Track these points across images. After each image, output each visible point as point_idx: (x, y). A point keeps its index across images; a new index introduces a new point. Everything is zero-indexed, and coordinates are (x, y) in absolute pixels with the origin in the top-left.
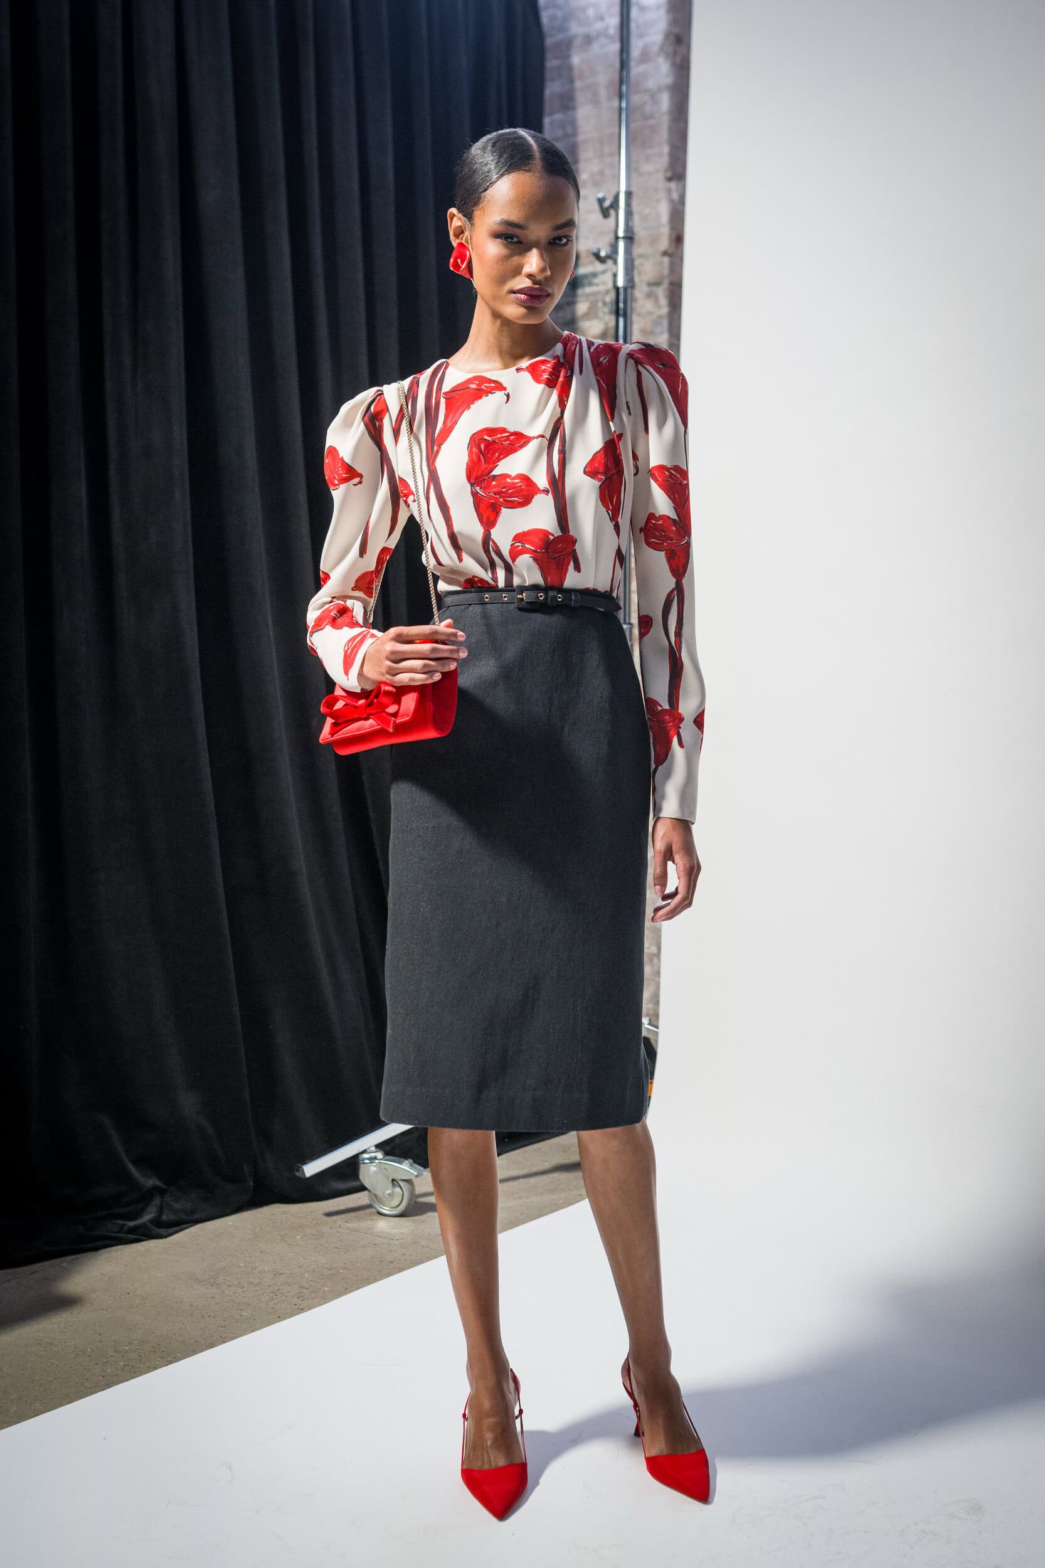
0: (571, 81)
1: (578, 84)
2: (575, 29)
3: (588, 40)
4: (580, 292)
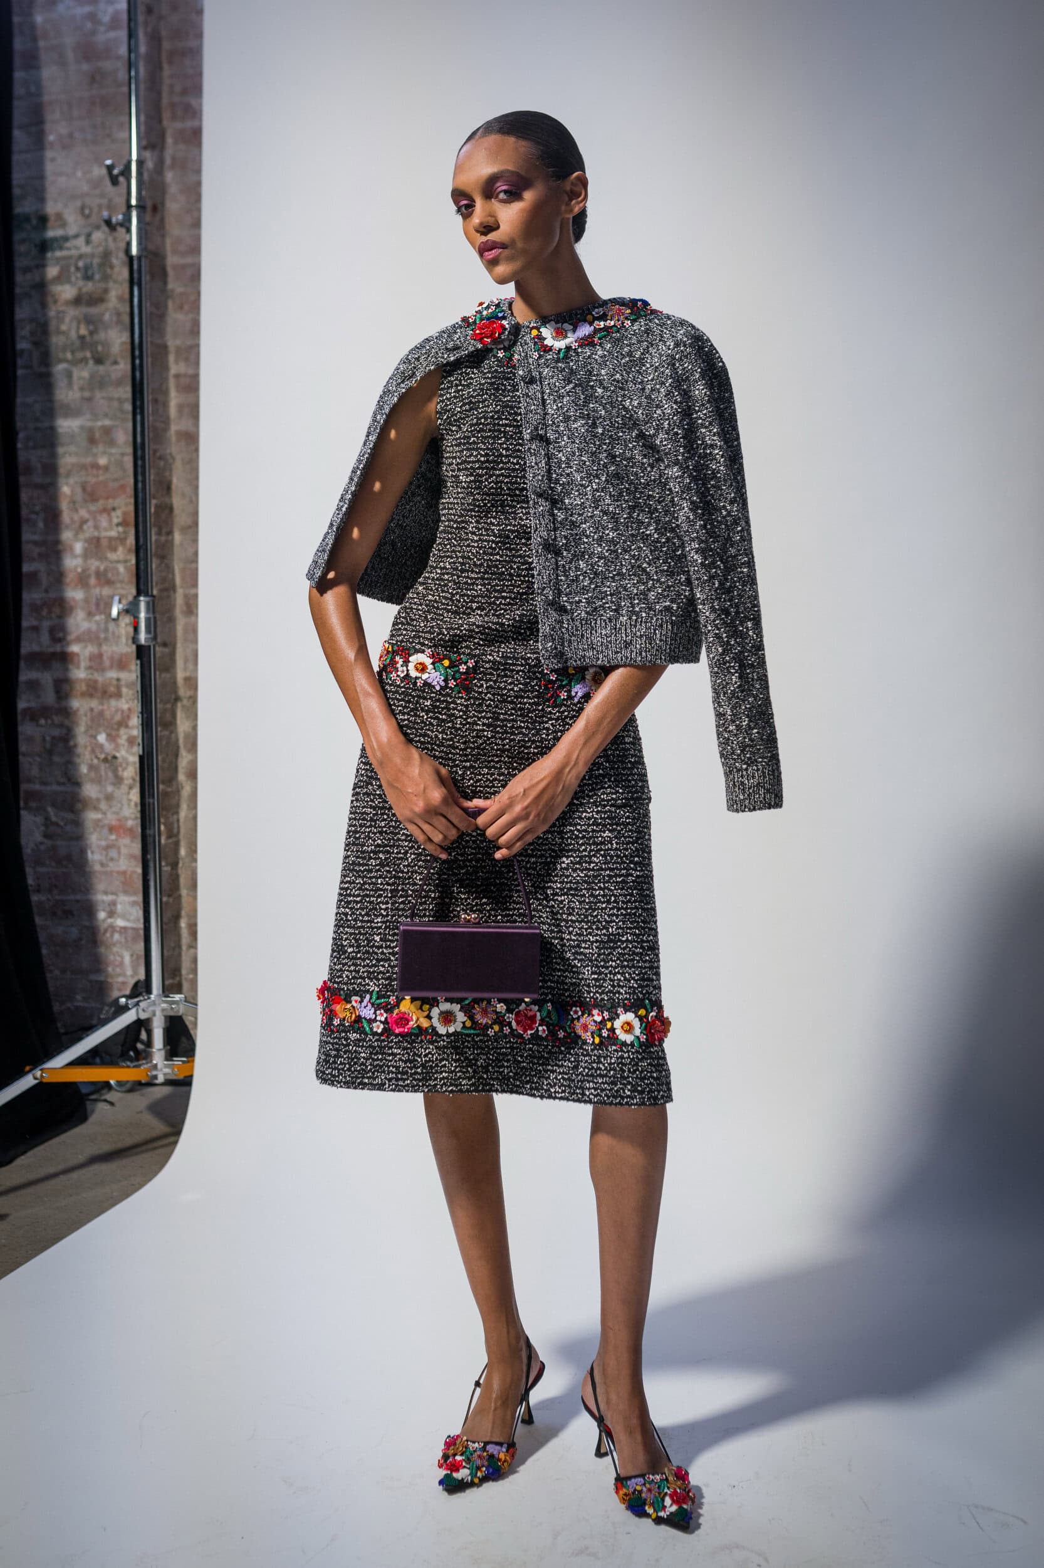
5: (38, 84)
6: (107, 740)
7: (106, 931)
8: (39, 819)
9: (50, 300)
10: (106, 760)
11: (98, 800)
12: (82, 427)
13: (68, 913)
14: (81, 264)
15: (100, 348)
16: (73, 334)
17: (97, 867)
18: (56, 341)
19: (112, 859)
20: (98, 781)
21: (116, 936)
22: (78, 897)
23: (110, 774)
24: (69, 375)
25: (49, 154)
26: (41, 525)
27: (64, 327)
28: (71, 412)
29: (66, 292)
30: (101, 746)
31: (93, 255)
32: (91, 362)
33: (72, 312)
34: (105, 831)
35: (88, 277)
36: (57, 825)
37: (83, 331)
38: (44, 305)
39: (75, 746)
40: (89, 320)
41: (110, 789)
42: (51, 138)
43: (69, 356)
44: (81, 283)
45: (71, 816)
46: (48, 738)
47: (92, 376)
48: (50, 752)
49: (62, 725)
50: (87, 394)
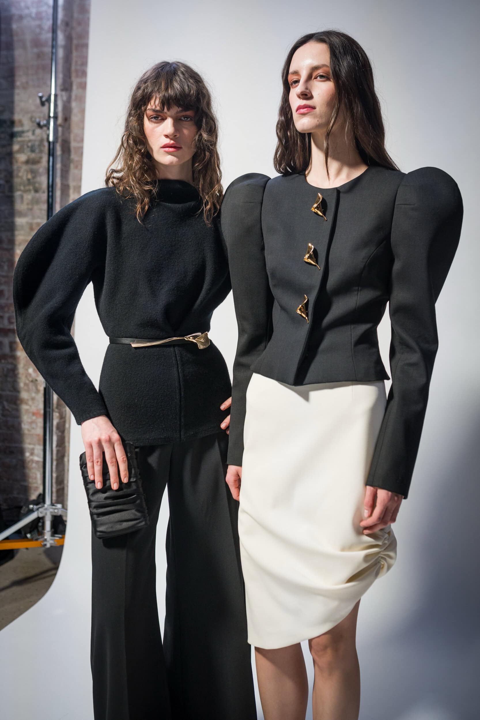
0: (12, 36)
1: (15, 38)
2: (14, 11)
3: (21, 18)
4: (15, 139)
5: (12, 57)
6: (33, 371)
7: (29, 462)
9: (14, 161)
10: (32, 381)
11: (28, 400)
12: (27, 223)
13: (12, 452)
14: (30, 144)
15: (37, 185)
16: (25, 178)
17: (26, 432)
18: (17, 180)
19: (33, 428)
20: (28, 391)
21: (34, 465)
22: (17, 445)
23: (34, 388)
24: (22, 197)
25: (17, 91)
26: (6, 268)
27: (20, 174)
28: (22, 215)
29: (22, 157)
30: (30, 375)
31: (35, 141)
32: (33, 192)
33: (24, 167)
34: (31, 415)
35: (33, 151)
36: (8, 410)
37: (30, 176)
38: (11, 163)
39: (18, 374)
40: (32, 171)
41: (33, 395)
42: (18, 83)
43: (22, 188)
44: (29, 153)
45: (15, 407)
46: (5, 369)
47: (33, 199)
48: (6, 376)
49: (12, 364)
50: (30, 207)
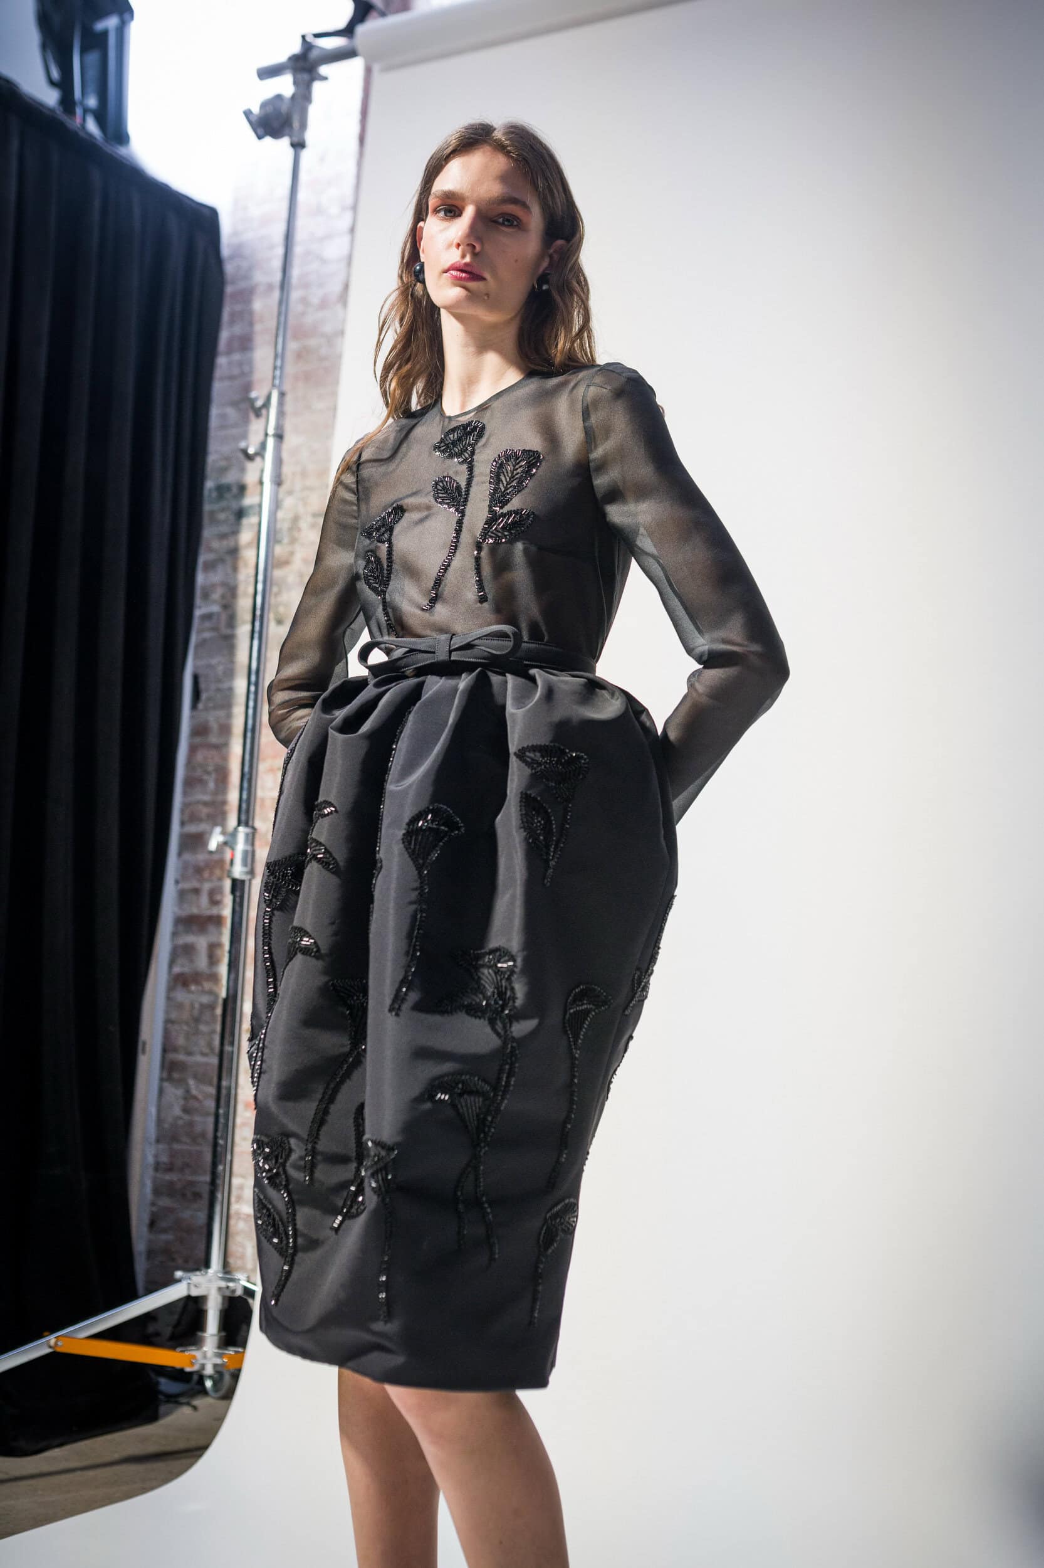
4: (244, 521)
8: (180, 1092)
13: (197, 1196)
45: (210, 1090)
